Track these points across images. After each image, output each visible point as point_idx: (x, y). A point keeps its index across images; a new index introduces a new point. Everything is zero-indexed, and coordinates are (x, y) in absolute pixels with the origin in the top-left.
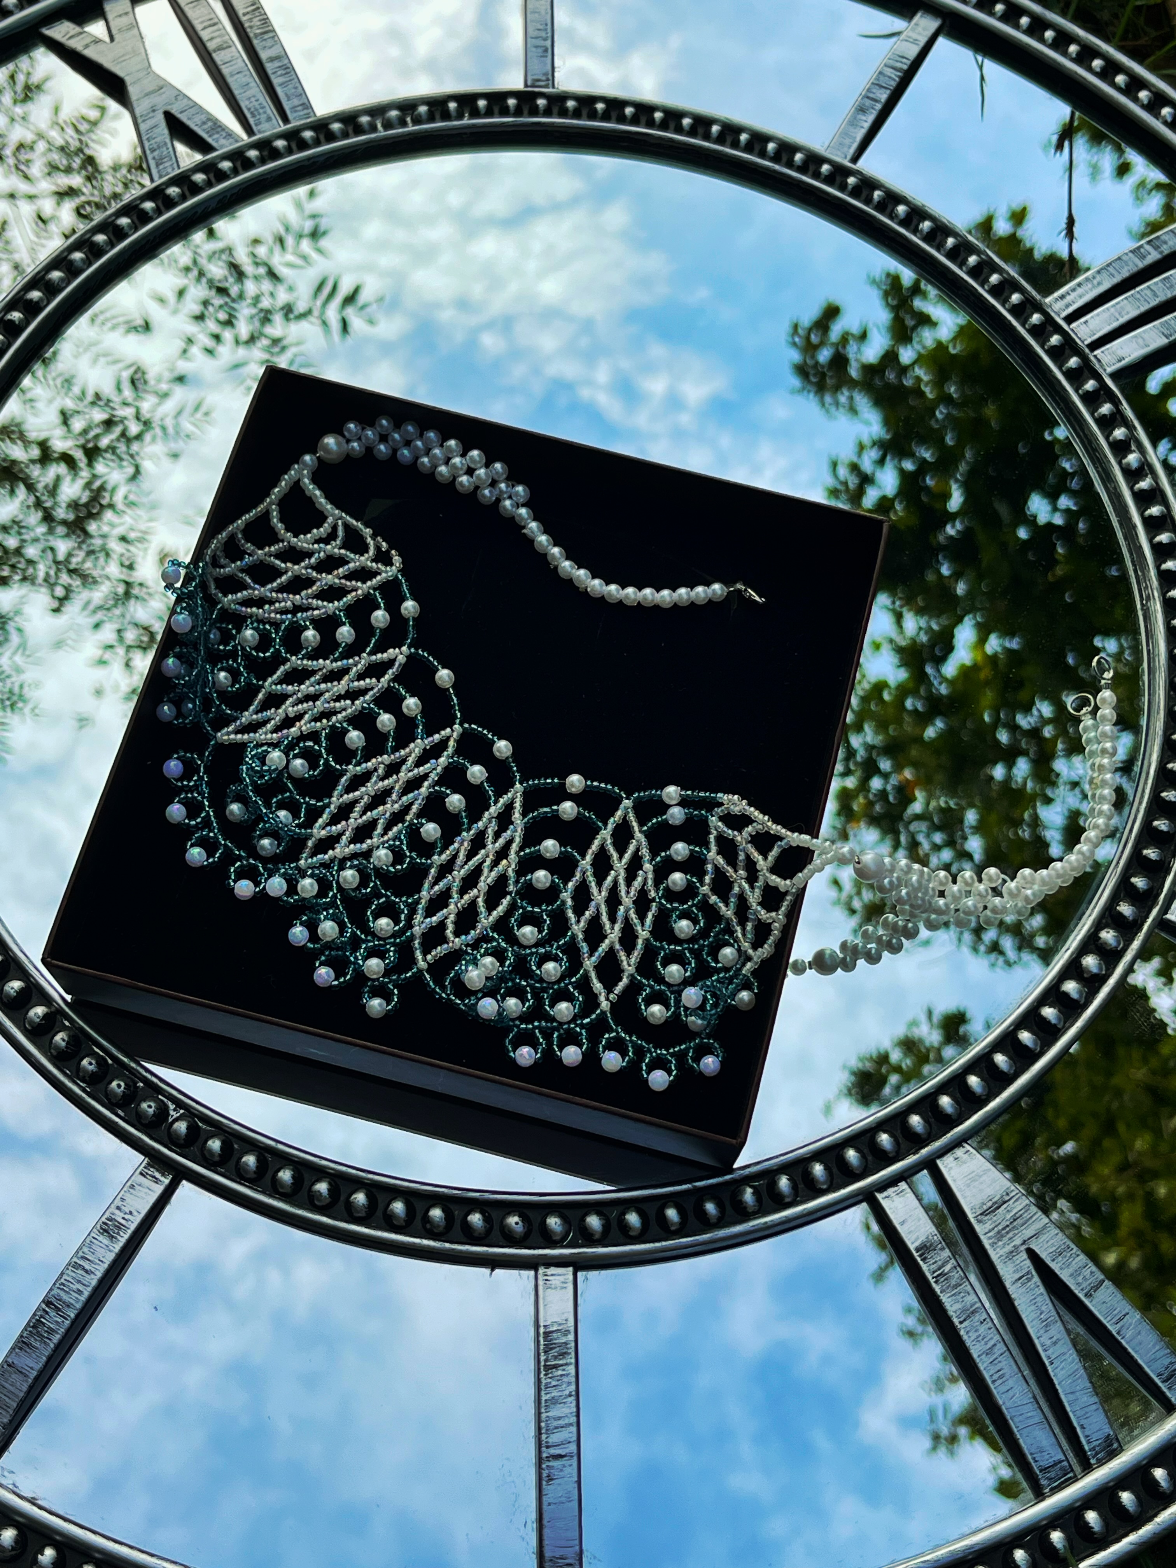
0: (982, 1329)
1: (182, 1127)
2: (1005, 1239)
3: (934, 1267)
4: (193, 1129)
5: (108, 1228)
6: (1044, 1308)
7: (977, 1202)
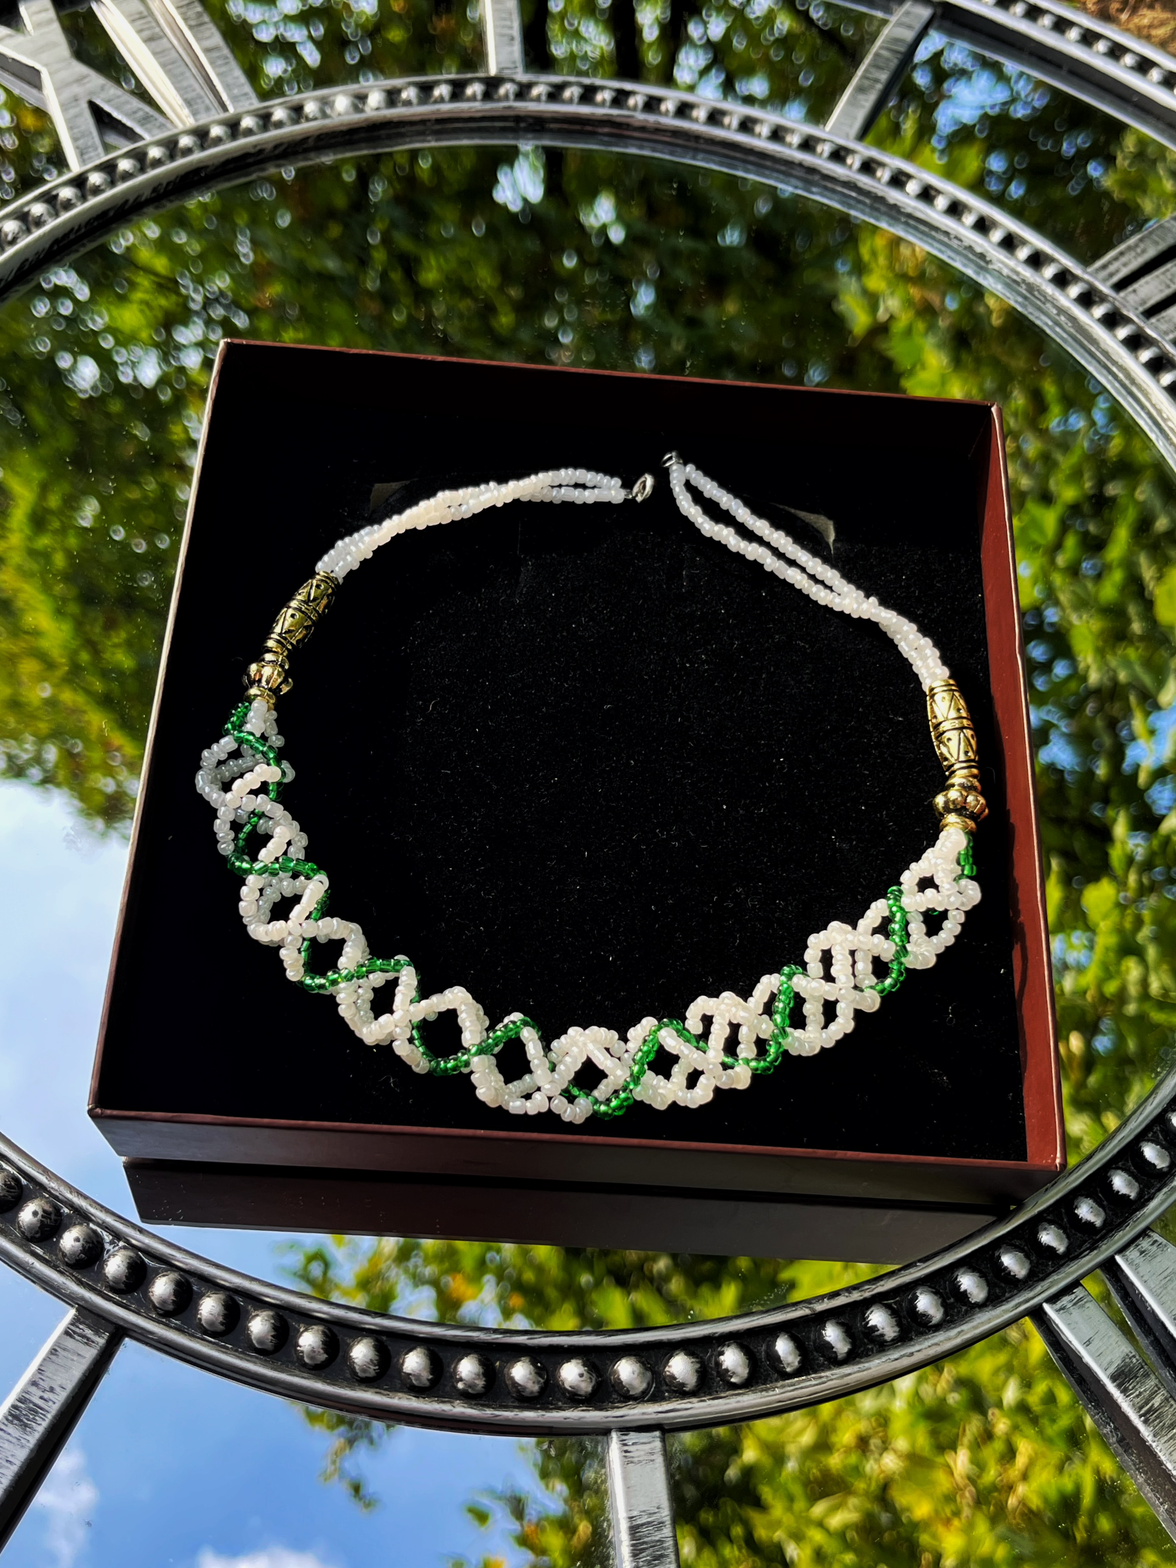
3: (1139, 1401)
4: (134, 1267)
5: (20, 1414)
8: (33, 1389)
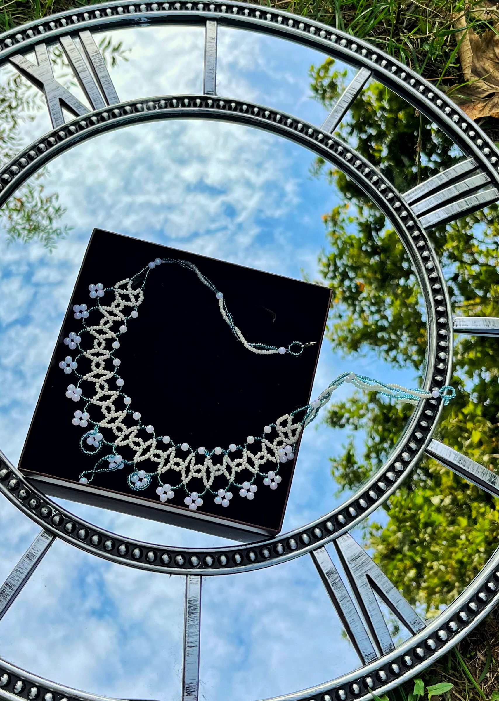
0: (348, 604)
1: (57, 519)
2: (359, 571)
3: (332, 580)
4: (61, 519)
5: (29, 557)
6: (371, 597)
7: (349, 555)
8: (32, 550)
